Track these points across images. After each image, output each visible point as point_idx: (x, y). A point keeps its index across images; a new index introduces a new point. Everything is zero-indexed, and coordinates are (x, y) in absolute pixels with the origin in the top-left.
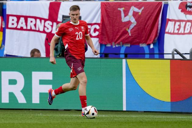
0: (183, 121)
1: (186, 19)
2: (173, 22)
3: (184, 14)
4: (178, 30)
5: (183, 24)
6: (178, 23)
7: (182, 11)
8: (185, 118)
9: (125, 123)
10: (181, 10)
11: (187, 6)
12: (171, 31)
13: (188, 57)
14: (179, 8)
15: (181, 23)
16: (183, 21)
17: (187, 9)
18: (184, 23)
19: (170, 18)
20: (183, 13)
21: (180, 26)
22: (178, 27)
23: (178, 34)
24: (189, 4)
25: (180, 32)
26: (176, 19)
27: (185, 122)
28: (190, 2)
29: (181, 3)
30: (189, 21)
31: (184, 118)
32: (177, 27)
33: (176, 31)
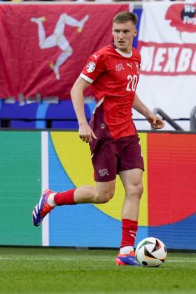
0: (175, 270)
1: (180, 42)
2: (152, 49)
3: (178, 29)
4: (163, 64)
5: (173, 52)
6: (162, 51)
7: (172, 24)
8: (180, 263)
9: (47, 273)
10: (170, 21)
11: (183, 14)
12: (146, 68)
13: (186, 126)
14: (167, 17)
15: (170, 49)
16: (173, 45)
17: (183, 19)
18: (176, 50)
19: (146, 40)
20: (174, 28)
21: (166, 56)
22: (162, 59)
23: (162, 73)
24: (187, 9)
25: (166, 70)
26: (159, 41)
27: (179, 270)
28: (190, 5)
30: (186, 46)
31: (178, 263)
32: (160, 59)
33: (158, 68)
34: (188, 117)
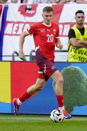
1: (25, 21)
2: (12, 24)
3: (24, 16)
4: (17, 31)
5: (21, 26)
7: (21, 13)
10: (20, 12)
11: (26, 9)
13: (28, 59)
14: (19, 10)
20: (22, 15)
23: (16, 35)
24: (28, 7)
28: (29, 5)
29: (21, 6)
30: (27, 23)
33: (14, 33)
34: (29, 55)
